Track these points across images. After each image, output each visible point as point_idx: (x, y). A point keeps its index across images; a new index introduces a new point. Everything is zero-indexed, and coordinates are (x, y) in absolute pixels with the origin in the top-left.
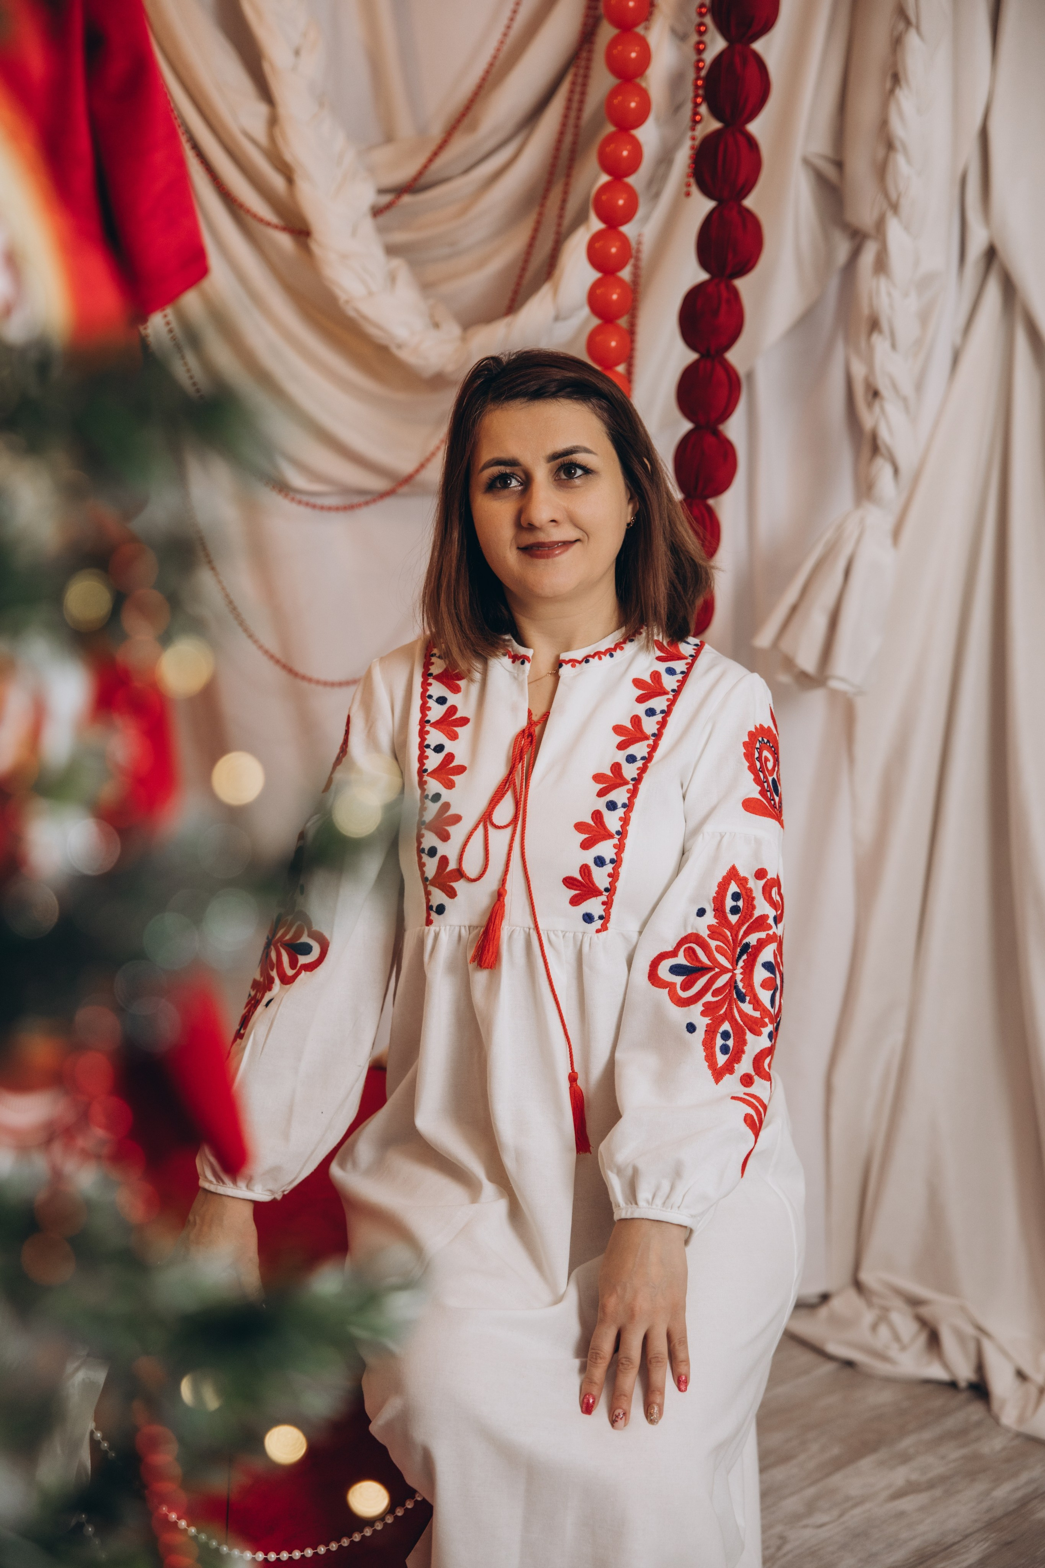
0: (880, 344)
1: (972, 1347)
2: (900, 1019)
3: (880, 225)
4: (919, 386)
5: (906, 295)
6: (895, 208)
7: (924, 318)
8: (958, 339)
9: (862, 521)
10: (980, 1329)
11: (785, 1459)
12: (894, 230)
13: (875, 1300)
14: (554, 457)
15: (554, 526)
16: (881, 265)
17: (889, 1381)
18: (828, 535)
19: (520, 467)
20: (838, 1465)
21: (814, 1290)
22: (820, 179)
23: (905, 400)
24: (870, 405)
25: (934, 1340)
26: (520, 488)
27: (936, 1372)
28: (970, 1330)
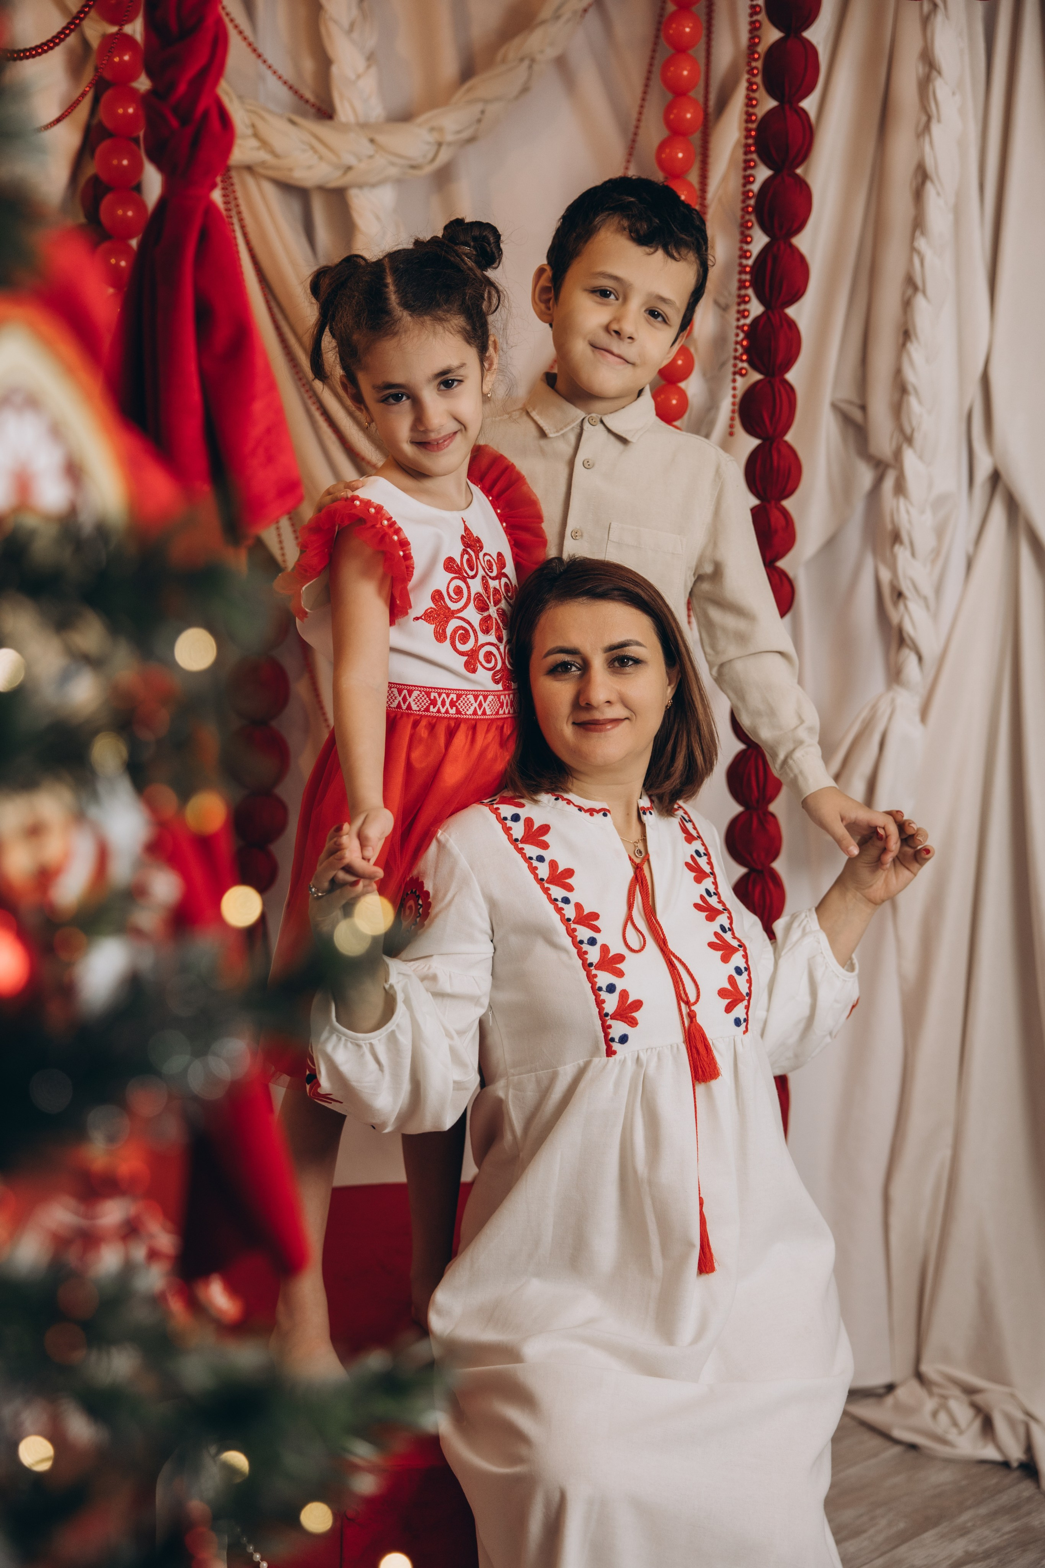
0: (902, 553)
1: (1021, 1430)
2: (947, 1136)
3: (898, 454)
4: (939, 589)
5: (922, 512)
6: (909, 440)
7: (940, 532)
8: (971, 549)
9: (893, 701)
10: (1028, 1414)
11: (857, 1533)
12: (910, 458)
13: (936, 1390)
14: (612, 648)
15: (608, 706)
16: (900, 488)
17: (949, 1461)
18: (864, 714)
19: (580, 655)
20: (904, 1538)
21: (877, 1380)
22: (846, 420)
23: (925, 599)
24: (895, 604)
25: (987, 1426)
26: (578, 673)
27: (990, 1453)
28: (1019, 1415)
